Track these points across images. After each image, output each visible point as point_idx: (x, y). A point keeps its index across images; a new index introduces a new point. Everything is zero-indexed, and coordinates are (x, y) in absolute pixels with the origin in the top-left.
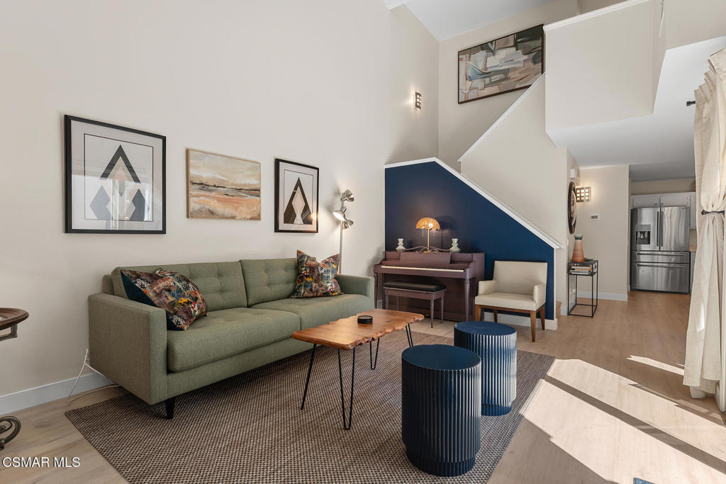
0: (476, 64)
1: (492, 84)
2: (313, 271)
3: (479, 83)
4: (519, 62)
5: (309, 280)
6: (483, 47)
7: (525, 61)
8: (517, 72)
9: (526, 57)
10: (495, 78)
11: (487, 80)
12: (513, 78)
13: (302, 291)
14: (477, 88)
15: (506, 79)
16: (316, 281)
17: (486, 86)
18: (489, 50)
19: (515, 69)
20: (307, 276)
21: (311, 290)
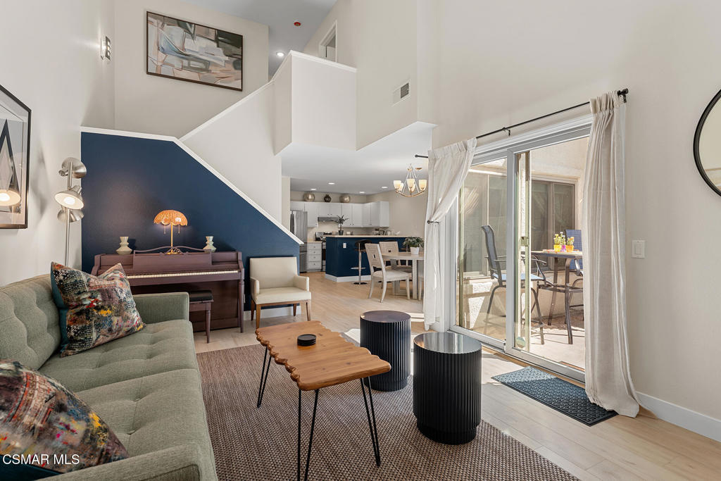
0: (172, 38)
1: (190, 68)
2: (110, 297)
3: (175, 60)
4: (220, 60)
5: (103, 313)
6: (181, 23)
7: (226, 61)
8: (219, 69)
9: (227, 58)
10: (193, 64)
11: (185, 62)
12: (213, 73)
13: (94, 336)
14: (173, 66)
15: (207, 70)
16: (118, 313)
17: (183, 68)
18: (187, 30)
19: (216, 65)
20: (98, 308)
21: (110, 330)
